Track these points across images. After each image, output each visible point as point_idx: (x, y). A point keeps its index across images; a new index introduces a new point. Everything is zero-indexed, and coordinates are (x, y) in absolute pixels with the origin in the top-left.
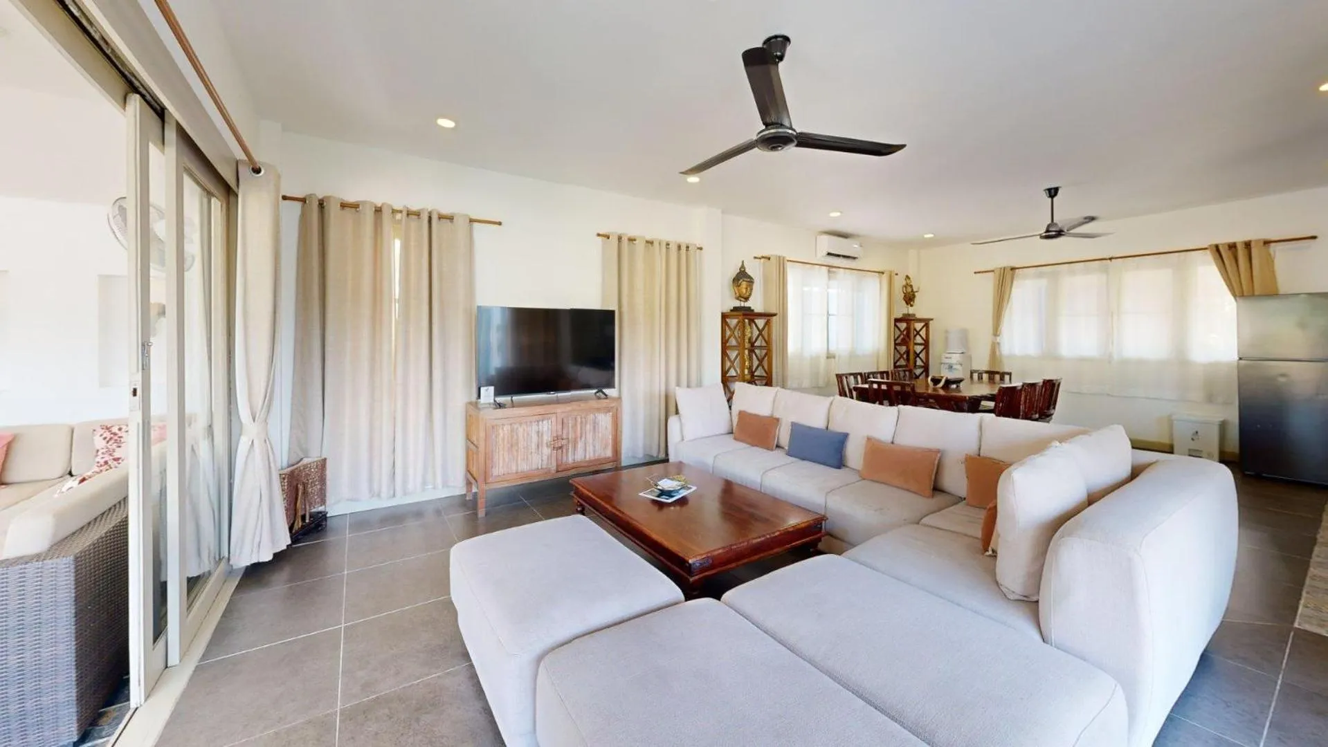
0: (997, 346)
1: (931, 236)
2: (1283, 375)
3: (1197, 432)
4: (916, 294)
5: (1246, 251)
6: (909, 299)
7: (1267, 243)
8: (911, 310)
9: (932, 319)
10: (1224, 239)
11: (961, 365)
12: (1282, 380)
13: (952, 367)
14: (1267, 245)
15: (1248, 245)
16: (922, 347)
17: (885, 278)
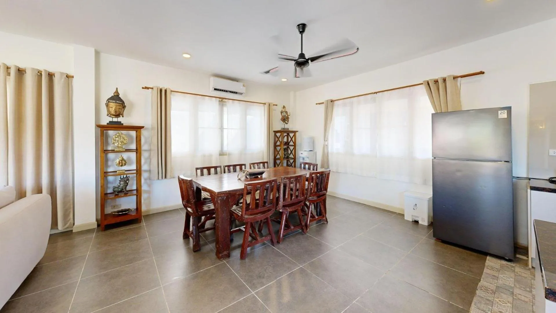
0: (326, 147)
1: (286, 80)
2: (458, 171)
3: (416, 205)
4: (289, 116)
5: (444, 84)
6: (285, 119)
7: (455, 78)
8: (286, 126)
9: (297, 131)
10: (431, 76)
11: (308, 158)
12: (459, 174)
13: (304, 159)
14: (455, 79)
15: (444, 80)
16: (293, 147)
17: (266, 106)
